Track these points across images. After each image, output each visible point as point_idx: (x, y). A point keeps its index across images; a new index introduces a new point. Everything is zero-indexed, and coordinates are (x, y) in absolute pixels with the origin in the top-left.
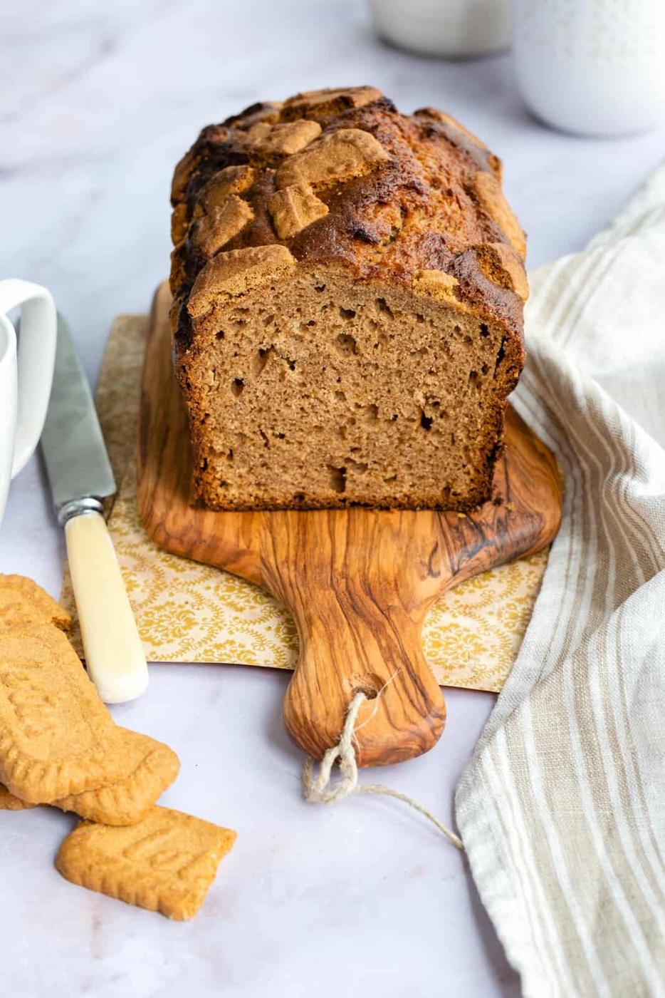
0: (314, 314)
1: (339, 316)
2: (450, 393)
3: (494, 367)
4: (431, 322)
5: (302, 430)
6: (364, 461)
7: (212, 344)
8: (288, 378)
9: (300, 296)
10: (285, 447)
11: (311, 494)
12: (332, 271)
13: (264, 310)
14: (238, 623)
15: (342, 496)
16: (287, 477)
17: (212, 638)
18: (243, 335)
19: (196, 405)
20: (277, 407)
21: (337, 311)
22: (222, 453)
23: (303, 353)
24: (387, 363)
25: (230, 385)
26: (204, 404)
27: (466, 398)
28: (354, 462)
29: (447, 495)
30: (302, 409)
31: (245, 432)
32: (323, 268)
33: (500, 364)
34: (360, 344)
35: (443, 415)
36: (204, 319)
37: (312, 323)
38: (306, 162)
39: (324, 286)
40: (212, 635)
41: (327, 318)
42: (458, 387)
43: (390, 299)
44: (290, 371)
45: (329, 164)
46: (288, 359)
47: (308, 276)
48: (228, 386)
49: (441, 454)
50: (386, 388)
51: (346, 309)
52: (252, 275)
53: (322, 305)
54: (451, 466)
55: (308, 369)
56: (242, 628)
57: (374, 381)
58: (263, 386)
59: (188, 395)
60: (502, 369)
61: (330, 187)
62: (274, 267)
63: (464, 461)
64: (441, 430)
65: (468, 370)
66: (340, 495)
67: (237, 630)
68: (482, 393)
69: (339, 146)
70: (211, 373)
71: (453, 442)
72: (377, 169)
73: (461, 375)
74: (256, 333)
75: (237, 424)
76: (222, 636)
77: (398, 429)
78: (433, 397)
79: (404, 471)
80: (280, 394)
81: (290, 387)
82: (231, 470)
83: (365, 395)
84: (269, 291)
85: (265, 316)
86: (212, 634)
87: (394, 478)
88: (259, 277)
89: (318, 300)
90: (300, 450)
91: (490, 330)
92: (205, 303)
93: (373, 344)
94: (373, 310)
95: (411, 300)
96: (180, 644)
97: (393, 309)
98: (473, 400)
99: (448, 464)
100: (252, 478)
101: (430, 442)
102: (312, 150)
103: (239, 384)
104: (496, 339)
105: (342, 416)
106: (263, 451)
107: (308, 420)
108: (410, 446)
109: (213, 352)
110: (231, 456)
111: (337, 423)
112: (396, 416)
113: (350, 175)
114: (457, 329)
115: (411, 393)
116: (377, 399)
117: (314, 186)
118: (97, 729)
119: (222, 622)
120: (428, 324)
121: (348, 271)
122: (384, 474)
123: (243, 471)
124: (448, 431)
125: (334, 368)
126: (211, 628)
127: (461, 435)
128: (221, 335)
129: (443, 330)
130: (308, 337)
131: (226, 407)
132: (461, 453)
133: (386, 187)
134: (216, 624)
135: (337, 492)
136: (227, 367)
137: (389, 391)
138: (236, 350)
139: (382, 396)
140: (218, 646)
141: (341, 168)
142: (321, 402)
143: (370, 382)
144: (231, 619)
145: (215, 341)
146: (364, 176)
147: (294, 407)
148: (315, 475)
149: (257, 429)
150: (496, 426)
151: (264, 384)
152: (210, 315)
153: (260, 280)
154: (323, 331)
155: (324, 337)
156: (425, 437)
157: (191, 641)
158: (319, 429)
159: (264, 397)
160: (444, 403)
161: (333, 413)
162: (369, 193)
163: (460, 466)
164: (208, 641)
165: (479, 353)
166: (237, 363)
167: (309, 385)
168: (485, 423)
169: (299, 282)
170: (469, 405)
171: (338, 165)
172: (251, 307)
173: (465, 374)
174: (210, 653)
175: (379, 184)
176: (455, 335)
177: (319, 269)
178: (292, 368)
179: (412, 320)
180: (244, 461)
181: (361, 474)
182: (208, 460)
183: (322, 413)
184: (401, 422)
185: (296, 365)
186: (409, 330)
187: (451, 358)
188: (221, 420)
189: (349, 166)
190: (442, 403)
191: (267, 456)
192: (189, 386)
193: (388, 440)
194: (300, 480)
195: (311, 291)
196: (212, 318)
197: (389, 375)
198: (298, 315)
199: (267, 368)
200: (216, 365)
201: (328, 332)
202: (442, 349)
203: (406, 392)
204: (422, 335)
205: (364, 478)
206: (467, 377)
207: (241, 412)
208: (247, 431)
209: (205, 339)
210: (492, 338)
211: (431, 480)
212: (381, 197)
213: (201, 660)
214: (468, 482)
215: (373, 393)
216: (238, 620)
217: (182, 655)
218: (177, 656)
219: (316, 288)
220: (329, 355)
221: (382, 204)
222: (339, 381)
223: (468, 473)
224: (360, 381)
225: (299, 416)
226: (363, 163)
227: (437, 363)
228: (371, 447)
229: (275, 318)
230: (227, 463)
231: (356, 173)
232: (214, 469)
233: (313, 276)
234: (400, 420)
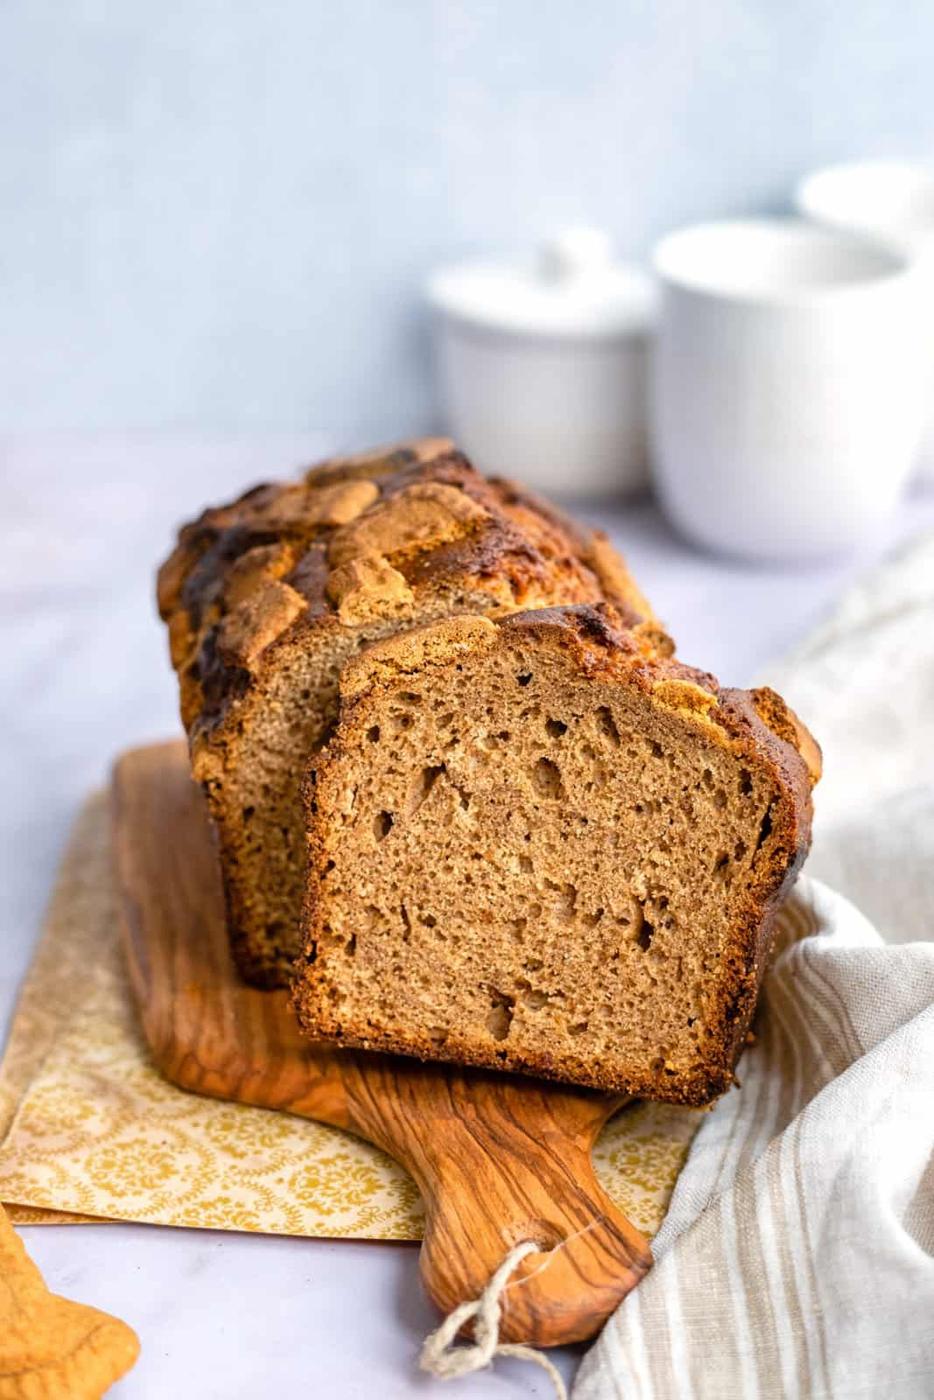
0: (509, 720)
1: (543, 729)
2: (685, 886)
3: (753, 847)
4: (672, 757)
5: (461, 914)
6: (544, 987)
7: (360, 746)
8: (456, 820)
9: (495, 687)
10: (433, 943)
11: (456, 1033)
12: (544, 649)
13: (442, 703)
14: (235, 1175)
15: (502, 1045)
16: (426, 998)
17: (198, 1194)
18: (405, 740)
19: (317, 842)
20: (433, 869)
21: (542, 720)
22: (340, 938)
23: (485, 783)
24: (600, 818)
25: (372, 821)
26: (330, 843)
27: (707, 896)
28: (528, 986)
29: (659, 1074)
30: (468, 879)
31: (378, 906)
32: (533, 645)
33: (763, 843)
34: (567, 781)
35: (672, 923)
36: (357, 700)
37: (505, 736)
38: (371, 529)
39: (531, 675)
40: (198, 1190)
41: (526, 729)
42: (698, 874)
43: (619, 710)
44: (460, 810)
45: (404, 528)
46: (461, 789)
47: (511, 655)
48: (369, 821)
49: (659, 991)
50: (593, 860)
51: (554, 719)
52: (435, 639)
53: (523, 707)
54: (671, 1018)
55: (487, 810)
56: (242, 1181)
57: (577, 846)
58: (418, 830)
59: (310, 823)
60: (765, 851)
61: (410, 558)
62: (466, 631)
63: (692, 1013)
64: (664, 948)
65: (715, 846)
66: (499, 1043)
67: (235, 1183)
68: (732, 891)
69: (415, 505)
70: (349, 794)
71: (680, 973)
72: (473, 530)
73: (704, 857)
74: (425, 740)
75: (370, 887)
76: (212, 1192)
77: (601, 936)
78: (660, 888)
79: (599, 1016)
80: (440, 845)
81: (458, 838)
82: (347, 970)
83: (562, 867)
84: (453, 669)
85: (442, 711)
86: (198, 1188)
87: (583, 1027)
88: (444, 644)
89: (519, 698)
90: (453, 953)
91: (754, 781)
92: (363, 675)
93: (585, 783)
94: (593, 725)
95: (647, 715)
96: (151, 1198)
97: (621, 728)
98: (716, 900)
99: (667, 1015)
100: (375, 990)
101: (645, 968)
102: (376, 514)
103: (386, 821)
104: (761, 799)
105: (522, 898)
106: (400, 946)
107: (474, 898)
108: (614, 971)
109: (360, 759)
110: (352, 945)
111: (515, 911)
112: (601, 912)
113: (437, 540)
114: (708, 774)
115: (629, 876)
116: (577, 877)
117: (388, 557)
118: (21, 1289)
119: (214, 1171)
120: (667, 761)
121: (567, 652)
122: (570, 1016)
123: (365, 975)
124: (674, 951)
125: (524, 816)
126: (196, 1180)
127: (693, 962)
128: (375, 734)
129: (687, 774)
130: (495, 756)
131: (360, 855)
132: (689, 997)
133: (490, 553)
134: (205, 1175)
135: (496, 1037)
136: (373, 788)
137: (597, 867)
138: (393, 763)
139: (585, 873)
140: (205, 1205)
141: (423, 532)
142: (498, 869)
143: (572, 847)
144: (227, 1169)
145: (365, 742)
146: (456, 540)
147: (456, 871)
148: (468, 1000)
149: (397, 903)
150: (745, 949)
151: (421, 826)
152: (367, 695)
153: (444, 650)
154: (519, 750)
155: (517, 759)
156: (640, 958)
157: (167, 1195)
158: (487, 918)
159: (418, 849)
160: (674, 900)
161: (512, 890)
162: (468, 560)
163: (685, 1020)
164: (192, 1197)
165: (733, 819)
166: (389, 785)
167: (483, 839)
168: (731, 942)
169: (496, 663)
170: (709, 907)
171: (419, 527)
172: (424, 695)
173: (710, 854)
174: (193, 1214)
175: (479, 549)
176: (703, 785)
177: (527, 644)
178: (465, 805)
179: (645, 751)
180: (370, 961)
181: (535, 1009)
182: (319, 945)
183: (496, 887)
184: (607, 922)
185: (471, 801)
186: (639, 768)
187: (694, 824)
188: (349, 876)
189: (434, 529)
190: (671, 899)
191: (404, 954)
192: (315, 808)
193: (583, 953)
194: (444, 1007)
195: (511, 680)
196: (367, 702)
197: (601, 839)
198: (487, 718)
199: (430, 799)
200: (359, 783)
201: (524, 752)
202: (682, 807)
203: (621, 872)
204: (656, 775)
205: (538, 1018)
206: (712, 863)
207: (380, 867)
208: (382, 904)
209: (351, 736)
210: (756, 796)
211: (638, 1039)
212: (484, 566)
213: (179, 1223)
214: (693, 1051)
215: (573, 866)
216: (236, 1171)
217: (152, 1213)
218: (146, 1214)
219: (519, 678)
220: (520, 791)
221: (485, 575)
222: (528, 838)
223: (694, 1036)
224: (557, 843)
225: (462, 888)
226: (453, 522)
227: (672, 827)
228: (557, 964)
229: (455, 719)
230: (344, 957)
231: (446, 536)
232: (324, 965)
233: (519, 656)
234: (606, 921)
